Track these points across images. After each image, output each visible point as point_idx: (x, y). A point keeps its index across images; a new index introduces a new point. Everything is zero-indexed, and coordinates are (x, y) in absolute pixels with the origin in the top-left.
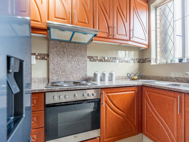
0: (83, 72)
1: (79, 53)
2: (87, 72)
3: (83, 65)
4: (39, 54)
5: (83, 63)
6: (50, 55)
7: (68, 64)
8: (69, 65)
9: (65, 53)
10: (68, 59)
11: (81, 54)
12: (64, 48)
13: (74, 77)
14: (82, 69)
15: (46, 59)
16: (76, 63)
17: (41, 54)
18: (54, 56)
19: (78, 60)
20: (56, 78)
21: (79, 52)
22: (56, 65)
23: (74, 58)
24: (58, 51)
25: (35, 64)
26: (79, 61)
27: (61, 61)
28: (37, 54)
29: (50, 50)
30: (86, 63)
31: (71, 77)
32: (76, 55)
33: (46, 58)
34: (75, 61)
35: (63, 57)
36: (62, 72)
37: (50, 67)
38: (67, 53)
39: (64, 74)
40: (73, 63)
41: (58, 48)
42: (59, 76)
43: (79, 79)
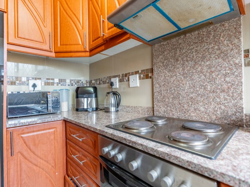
0: (226, 99)
1: (210, 50)
2: (241, 99)
3: (227, 79)
4: (142, 71)
5: (225, 75)
6: (155, 69)
7: (184, 82)
8: (187, 84)
9: (177, 60)
10: (183, 70)
11: (218, 52)
12: (176, 49)
13: (199, 111)
14: (223, 91)
15: (151, 77)
16: (203, 77)
17: (144, 70)
18: (160, 69)
19: (210, 68)
20: (163, 109)
21: (212, 48)
22: (164, 85)
23: (197, 66)
24: (165, 60)
25: (138, 86)
26: (213, 69)
27: (172, 77)
28: (140, 72)
29: (155, 61)
30: (236, 74)
31: (192, 109)
32: (203, 58)
33: (150, 75)
34: (201, 72)
35: (174, 68)
36: (173, 98)
37: (155, 91)
38: (182, 59)
39: (176, 102)
40: (196, 77)
41: (166, 53)
42: (168, 106)
43: (214, 117)
